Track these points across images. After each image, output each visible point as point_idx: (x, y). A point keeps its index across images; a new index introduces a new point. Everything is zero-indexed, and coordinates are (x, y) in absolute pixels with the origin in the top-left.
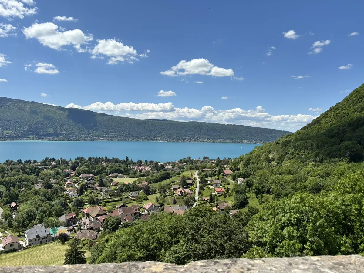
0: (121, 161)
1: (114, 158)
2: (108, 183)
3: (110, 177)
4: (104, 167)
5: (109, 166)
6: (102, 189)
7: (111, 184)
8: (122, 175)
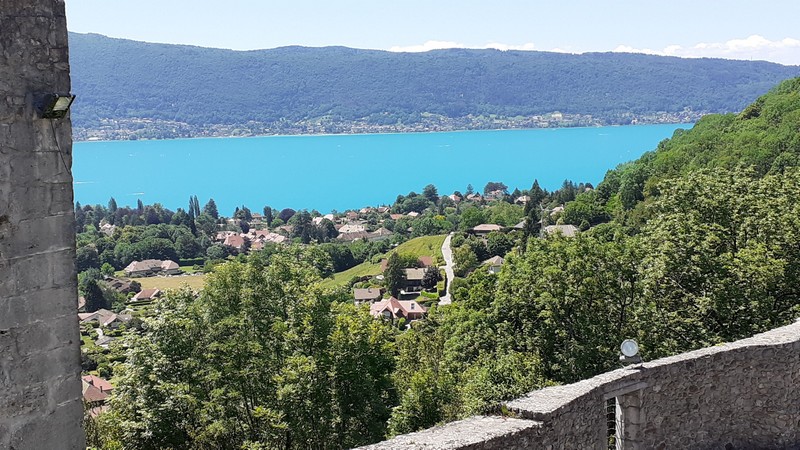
0: (172, 213)
1: (144, 204)
2: (122, 295)
3: (131, 273)
4: (106, 238)
5: (125, 235)
6: (100, 318)
7: (134, 299)
8: (176, 265)
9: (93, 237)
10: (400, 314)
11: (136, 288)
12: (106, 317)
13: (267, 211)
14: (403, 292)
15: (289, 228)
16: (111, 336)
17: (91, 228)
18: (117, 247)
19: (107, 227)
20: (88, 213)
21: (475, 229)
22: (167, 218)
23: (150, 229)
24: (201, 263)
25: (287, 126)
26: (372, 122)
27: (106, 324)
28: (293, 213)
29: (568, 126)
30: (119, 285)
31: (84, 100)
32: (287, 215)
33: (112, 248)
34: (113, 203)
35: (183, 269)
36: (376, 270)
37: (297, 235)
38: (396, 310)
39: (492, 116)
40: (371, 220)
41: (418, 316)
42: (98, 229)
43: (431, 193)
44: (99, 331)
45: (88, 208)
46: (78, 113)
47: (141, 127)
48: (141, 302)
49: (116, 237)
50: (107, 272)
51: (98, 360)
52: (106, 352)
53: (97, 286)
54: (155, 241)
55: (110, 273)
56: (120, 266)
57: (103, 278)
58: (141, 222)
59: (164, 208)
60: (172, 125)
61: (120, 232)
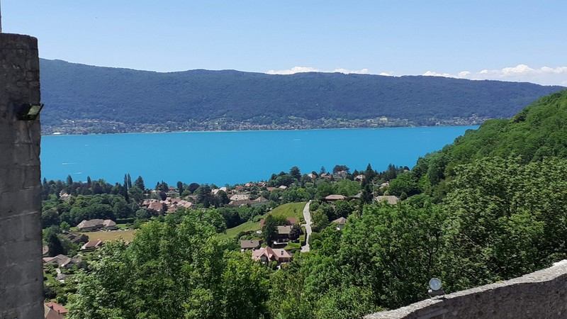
0: (112, 186)
1: (92, 180)
2: (74, 245)
3: (81, 229)
4: (64, 204)
5: (78, 202)
6: (59, 261)
7: (84, 247)
8: (114, 223)
9: (55, 203)
10: (273, 258)
11: (85, 240)
12: (63, 260)
13: (180, 185)
14: (275, 243)
15: (194, 197)
16: (66, 274)
17: (54, 196)
18: (72, 211)
19: (65, 196)
20: (52, 186)
21: (327, 198)
22: (108, 189)
23: (95, 198)
24: (131, 222)
25: (194, 125)
26: (254, 122)
27: (63, 265)
28: (198, 186)
29: (392, 127)
30: (72, 237)
31: (51, 107)
32: (193, 188)
33: (68, 211)
34: (70, 179)
35: (119, 226)
36: (257, 227)
37: (200, 202)
38: (271, 256)
39: (338, 119)
40: (253, 191)
41: (286, 260)
42: (59, 197)
43: (295, 172)
44: (58, 271)
45: (52, 182)
46: (46, 115)
47: (91, 125)
48: (88, 249)
49: (72, 203)
50: (64, 228)
51: (57, 291)
52: (63, 285)
53: (57, 238)
54: (99, 206)
55: (67, 229)
56: (74, 224)
57: (61, 232)
58: (90, 193)
59: (106, 182)
60: (113, 124)
61: (74, 200)
